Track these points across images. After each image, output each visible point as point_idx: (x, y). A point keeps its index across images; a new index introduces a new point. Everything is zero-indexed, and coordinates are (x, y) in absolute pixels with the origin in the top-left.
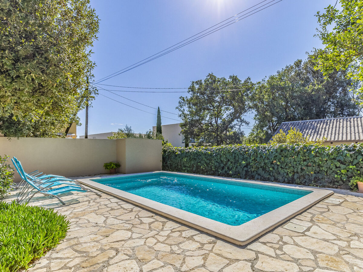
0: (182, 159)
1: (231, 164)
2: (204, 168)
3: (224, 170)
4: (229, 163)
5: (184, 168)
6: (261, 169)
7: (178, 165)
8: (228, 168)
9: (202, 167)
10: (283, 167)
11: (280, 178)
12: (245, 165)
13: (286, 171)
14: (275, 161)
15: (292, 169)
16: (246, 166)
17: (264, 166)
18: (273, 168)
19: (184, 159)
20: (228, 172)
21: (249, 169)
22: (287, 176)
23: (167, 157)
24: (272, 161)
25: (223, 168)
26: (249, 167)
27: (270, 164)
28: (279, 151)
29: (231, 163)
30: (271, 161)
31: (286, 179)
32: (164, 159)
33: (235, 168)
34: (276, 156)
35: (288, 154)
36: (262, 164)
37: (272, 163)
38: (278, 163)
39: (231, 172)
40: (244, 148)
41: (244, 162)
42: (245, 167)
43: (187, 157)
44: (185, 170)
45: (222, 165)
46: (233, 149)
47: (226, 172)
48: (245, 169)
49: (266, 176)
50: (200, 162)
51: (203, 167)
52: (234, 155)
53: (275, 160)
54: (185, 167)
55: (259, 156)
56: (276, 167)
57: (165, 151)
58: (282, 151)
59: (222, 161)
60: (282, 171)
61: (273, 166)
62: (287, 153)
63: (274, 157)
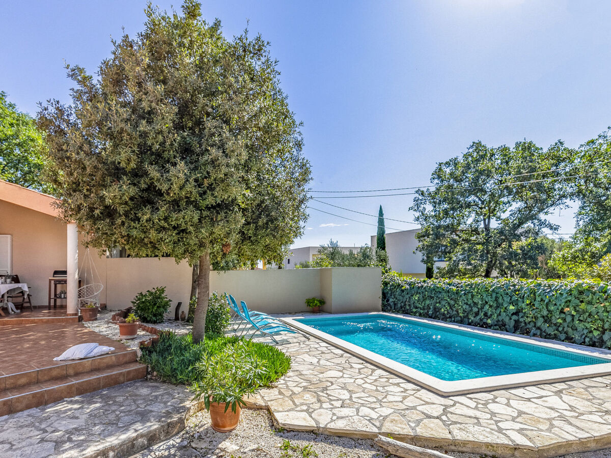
0: (412, 296)
1: (490, 309)
2: (446, 312)
3: (478, 317)
4: (487, 307)
5: (414, 310)
6: (541, 320)
7: (405, 305)
8: (486, 315)
9: (443, 310)
10: (581, 318)
11: (577, 337)
12: (515, 311)
13: (588, 325)
14: (569, 309)
15: (600, 323)
16: (516, 313)
17: (549, 316)
18: (564, 320)
19: (414, 296)
20: (485, 320)
21: (522, 317)
22: (590, 335)
23: (390, 293)
24: (562, 309)
25: (477, 314)
26: (521, 315)
27: (558, 313)
28: (575, 292)
29: (491, 306)
30: (560, 308)
31: (587, 340)
32: (384, 295)
33: (496, 315)
34: (570, 301)
35: (592, 299)
36: (545, 313)
37: (562, 312)
38: (573, 313)
39: (489, 321)
40: (514, 286)
41: (513, 308)
42: (513, 314)
43: (420, 293)
44: (415, 313)
45: (475, 310)
46: (493, 285)
47: (481, 320)
48: (515, 317)
49: (551, 331)
50: (440, 302)
51: (445, 311)
52: (494, 295)
53: (568, 306)
54: (416, 308)
55: (538, 299)
56: (569, 319)
57: (386, 284)
58: (581, 293)
59: (475, 304)
60: (580, 326)
61: (563, 315)
62: (590, 297)
63: (566, 302)
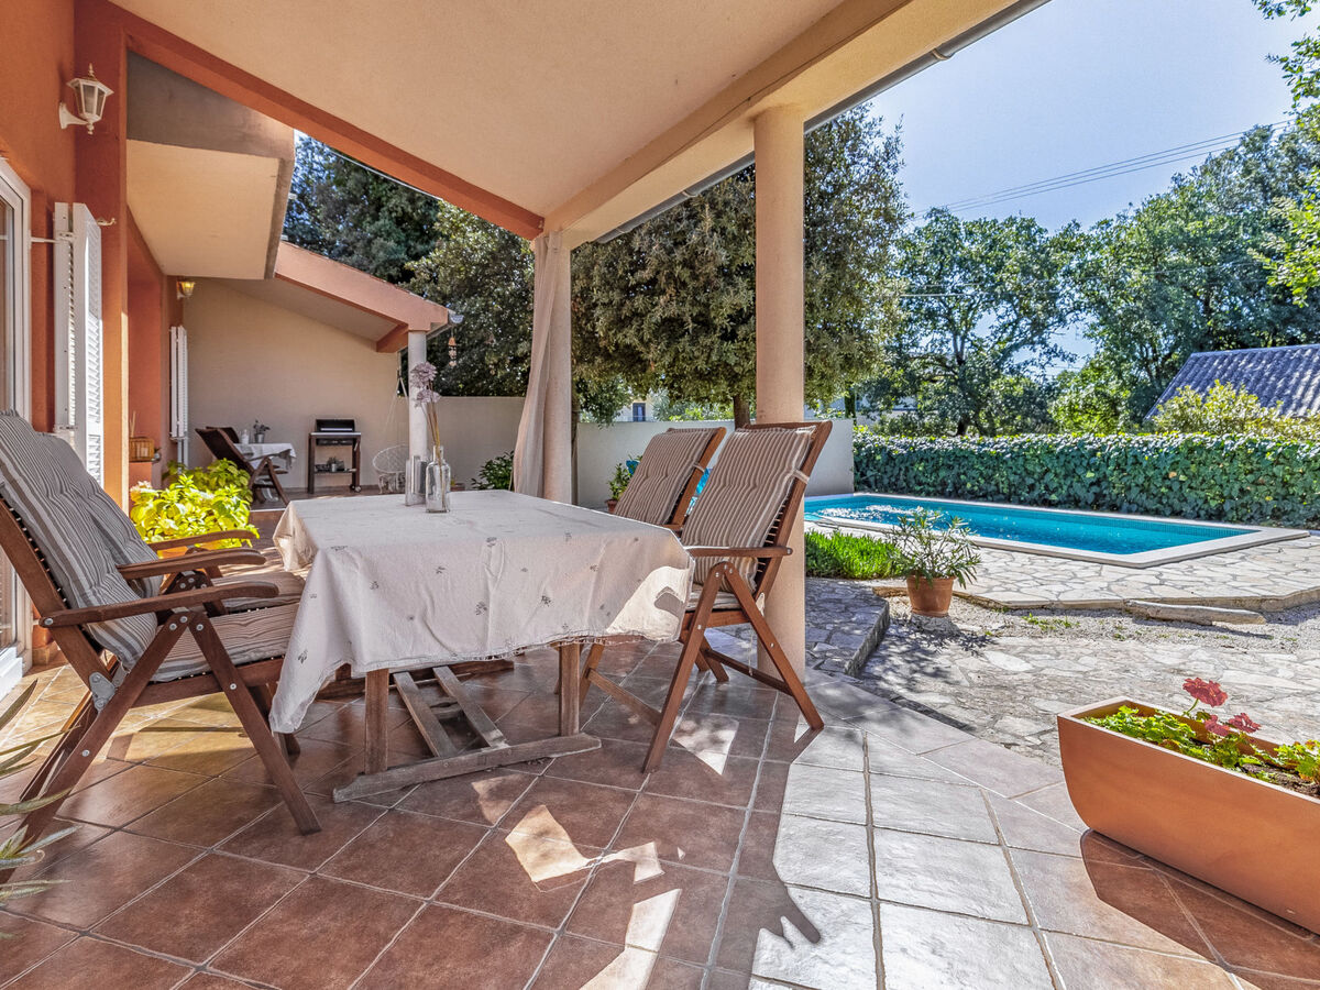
0: (912, 465)
1: (1056, 480)
2: (976, 488)
3: (1036, 493)
4: (1051, 476)
5: (918, 488)
6: (1135, 491)
7: (897, 480)
8: (1047, 488)
9: (969, 486)
10: (1193, 485)
11: (1187, 509)
12: (1094, 480)
13: (1202, 494)
14: (1175, 474)
15: (1217, 490)
16: (1098, 483)
17: (1146, 484)
18: (1170, 488)
19: (917, 465)
20: (1047, 496)
21: (1106, 488)
22: (1206, 506)
23: (865, 461)
24: (1167, 474)
25: (1032, 488)
26: (1104, 484)
27: (1160, 479)
28: (1185, 451)
29: (1056, 475)
30: (1164, 472)
31: (1202, 513)
32: (857, 465)
33: (1065, 488)
34: (1177, 462)
35: (1207, 458)
36: (1141, 480)
37: (1166, 478)
38: (1182, 478)
39: (1054, 497)
40: (1090, 444)
41: (1093, 475)
42: (1092, 484)
43: (927, 460)
44: (921, 491)
45: (1030, 481)
46: (1059, 444)
47: (1040, 496)
48: (1095, 489)
49: (1152, 504)
50: (964, 474)
51: (973, 486)
52: (1062, 459)
53: (1174, 470)
54: (920, 484)
55: (1132, 461)
56: (1176, 487)
57: (858, 446)
58: (1191, 450)
59: (1030, 474)
60: (1192, 496)
61: (1168, 483)
62: (1204, 455)
63: (1172, 464)
